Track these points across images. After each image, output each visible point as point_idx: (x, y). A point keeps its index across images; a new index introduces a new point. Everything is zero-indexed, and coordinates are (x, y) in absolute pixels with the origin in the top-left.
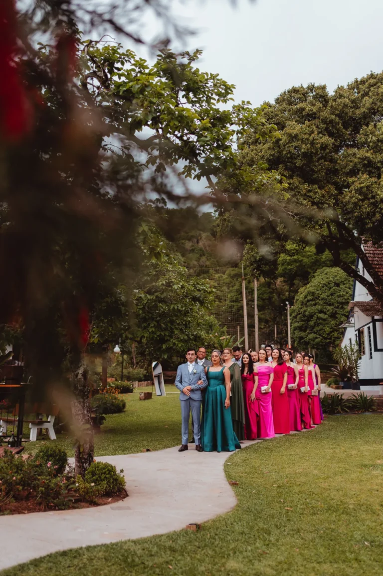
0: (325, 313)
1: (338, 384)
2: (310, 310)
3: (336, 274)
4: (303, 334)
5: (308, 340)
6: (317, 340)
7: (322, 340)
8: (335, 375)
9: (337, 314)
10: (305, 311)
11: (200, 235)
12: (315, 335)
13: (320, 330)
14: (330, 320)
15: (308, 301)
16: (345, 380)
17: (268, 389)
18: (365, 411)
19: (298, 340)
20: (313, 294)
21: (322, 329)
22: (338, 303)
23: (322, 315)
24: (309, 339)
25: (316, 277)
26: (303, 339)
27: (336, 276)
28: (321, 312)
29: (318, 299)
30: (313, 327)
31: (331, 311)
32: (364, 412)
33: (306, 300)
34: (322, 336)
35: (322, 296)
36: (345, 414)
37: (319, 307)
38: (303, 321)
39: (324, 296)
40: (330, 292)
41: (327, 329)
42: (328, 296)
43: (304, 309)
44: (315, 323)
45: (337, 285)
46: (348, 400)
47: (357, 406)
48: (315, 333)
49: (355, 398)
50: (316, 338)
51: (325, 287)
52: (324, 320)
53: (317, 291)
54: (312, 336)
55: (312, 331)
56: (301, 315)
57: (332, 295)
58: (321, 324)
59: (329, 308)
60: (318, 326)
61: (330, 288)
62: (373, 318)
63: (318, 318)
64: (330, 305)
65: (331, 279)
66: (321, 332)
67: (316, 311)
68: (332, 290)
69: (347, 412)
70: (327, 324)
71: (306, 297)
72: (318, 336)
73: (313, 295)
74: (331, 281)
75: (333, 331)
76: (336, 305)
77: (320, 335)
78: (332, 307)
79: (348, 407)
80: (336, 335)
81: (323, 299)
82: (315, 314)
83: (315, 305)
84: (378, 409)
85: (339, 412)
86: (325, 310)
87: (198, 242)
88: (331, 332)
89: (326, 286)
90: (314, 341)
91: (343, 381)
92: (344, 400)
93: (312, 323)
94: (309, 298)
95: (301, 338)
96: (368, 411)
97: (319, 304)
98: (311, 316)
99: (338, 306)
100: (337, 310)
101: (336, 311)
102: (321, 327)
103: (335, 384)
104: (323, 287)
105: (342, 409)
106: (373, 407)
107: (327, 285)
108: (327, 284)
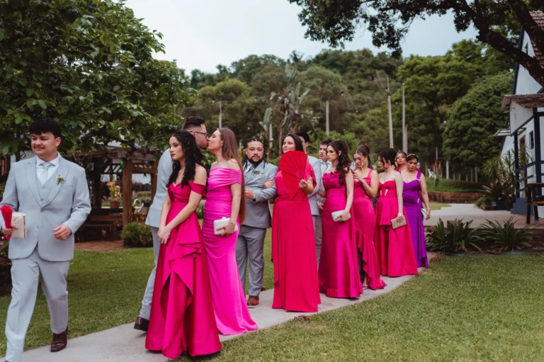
0: (482, 126)
1: (491, 204)
2: (464, 123)
3: (496, 82)
4: (455, 151)
5: (460, 158)
6: (471, 157)
7: (477, 156)
8: (487, 194)
9: (497, 126)
10: (458, 125)
11: (375, 73)
12: (469, 151)
13: (475, 146)
14: (487, 133)
15: (462, 114)
16: (499, 199)
17: (232, 225)
18: (510, 250)
19: (449, 158)
20: (468, 105)
21: (477, 145)
22: (497, 113)
23: (478, 129)
24: (462, 156)
25: (474, 88)
26: (456, 155)
27: (496, 84)
28: (476, 125)
29: (474, 111)
30: (467, 142)
31: (489, 123)
32: (507, 251)
33: (460, 113)
34: (477, 152)
35: (478, 107)
36: (473, 254)
37: (474, 120)
38: (455, 136)
39: (481, 106)
40: (488, 102)
41: (484, 144)
42: (487, 107)
43: (458, 122)
44: (469, 138)
45: (498, 94)
46: (479, 230)
47: (494, 241)
48: (469, 149)
49: (491, 227)
50: (471, 154)
51: (483, 97)
52: (481, 134)
53: (473, 101)
54: (465, 152)
55: (466, 147)
56: (453, 130)
57: (491, 105)
58: (476, 138)
59: (486, 120)
60: (473, 141)
61: (489, 97)
62: (535, 110)
63: (474, 132)
64: (488, 117)
65: (490, 87)
66: (476, 148)
67: (471, 124)
68: (490, 99)
69: (476, 250)
70: (484, 138)
71: (459, 109)
72: (473, 152)
73: (468, 107)
74: (490, 89)
75: (491, 146)
76: (495, 116)
77: (475, 151)
78: (490, 119)
79: (480, 243)
80: (494, 151)
81: (480, 110)
82: (470, 127)
83: (470, 117)
84: (534, 245)
85: (462, 251)
86: (481, 123)
87: (373, 79)
88: (488, 147)
89: (484, 95)
90: (468, 158)
91: (496, 200)
92: (473, 231)
93: (466, 138)
94: (464, 110)
95: (453, 155)
96: (516, 250)
97: (475, 117)
98: (465, 131)
99: (498, 118)
100: (496, 122)
101: (495, 124)
102: (476, 141)
103: (486, 204)
104: (480, 97)
105: (468, 246)
106: (525, 244)
107: (486, 95)
108: (485, 93)
